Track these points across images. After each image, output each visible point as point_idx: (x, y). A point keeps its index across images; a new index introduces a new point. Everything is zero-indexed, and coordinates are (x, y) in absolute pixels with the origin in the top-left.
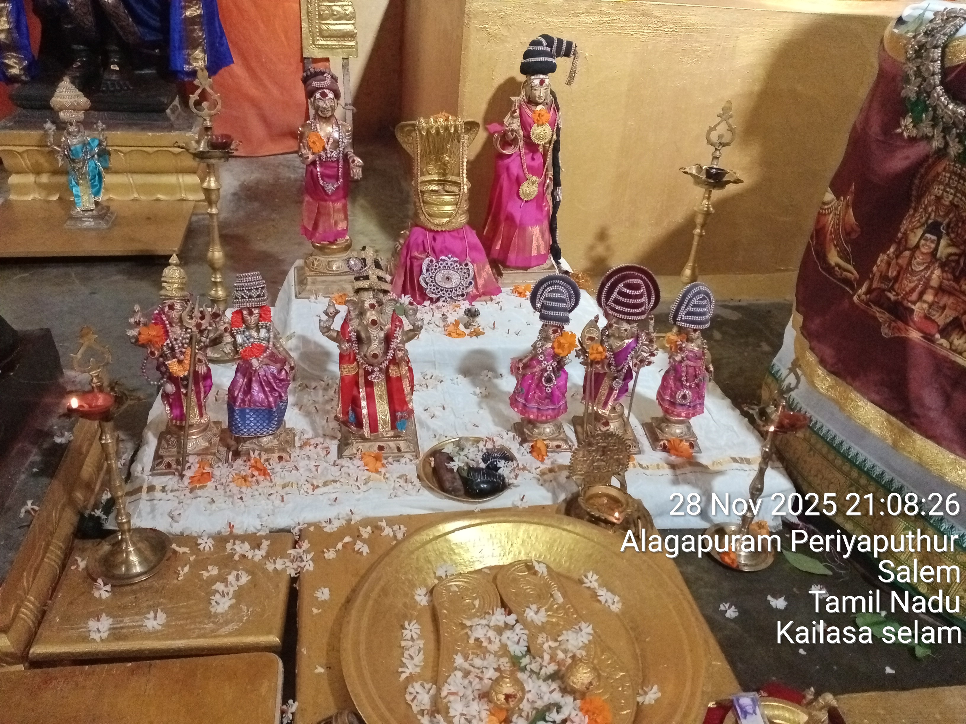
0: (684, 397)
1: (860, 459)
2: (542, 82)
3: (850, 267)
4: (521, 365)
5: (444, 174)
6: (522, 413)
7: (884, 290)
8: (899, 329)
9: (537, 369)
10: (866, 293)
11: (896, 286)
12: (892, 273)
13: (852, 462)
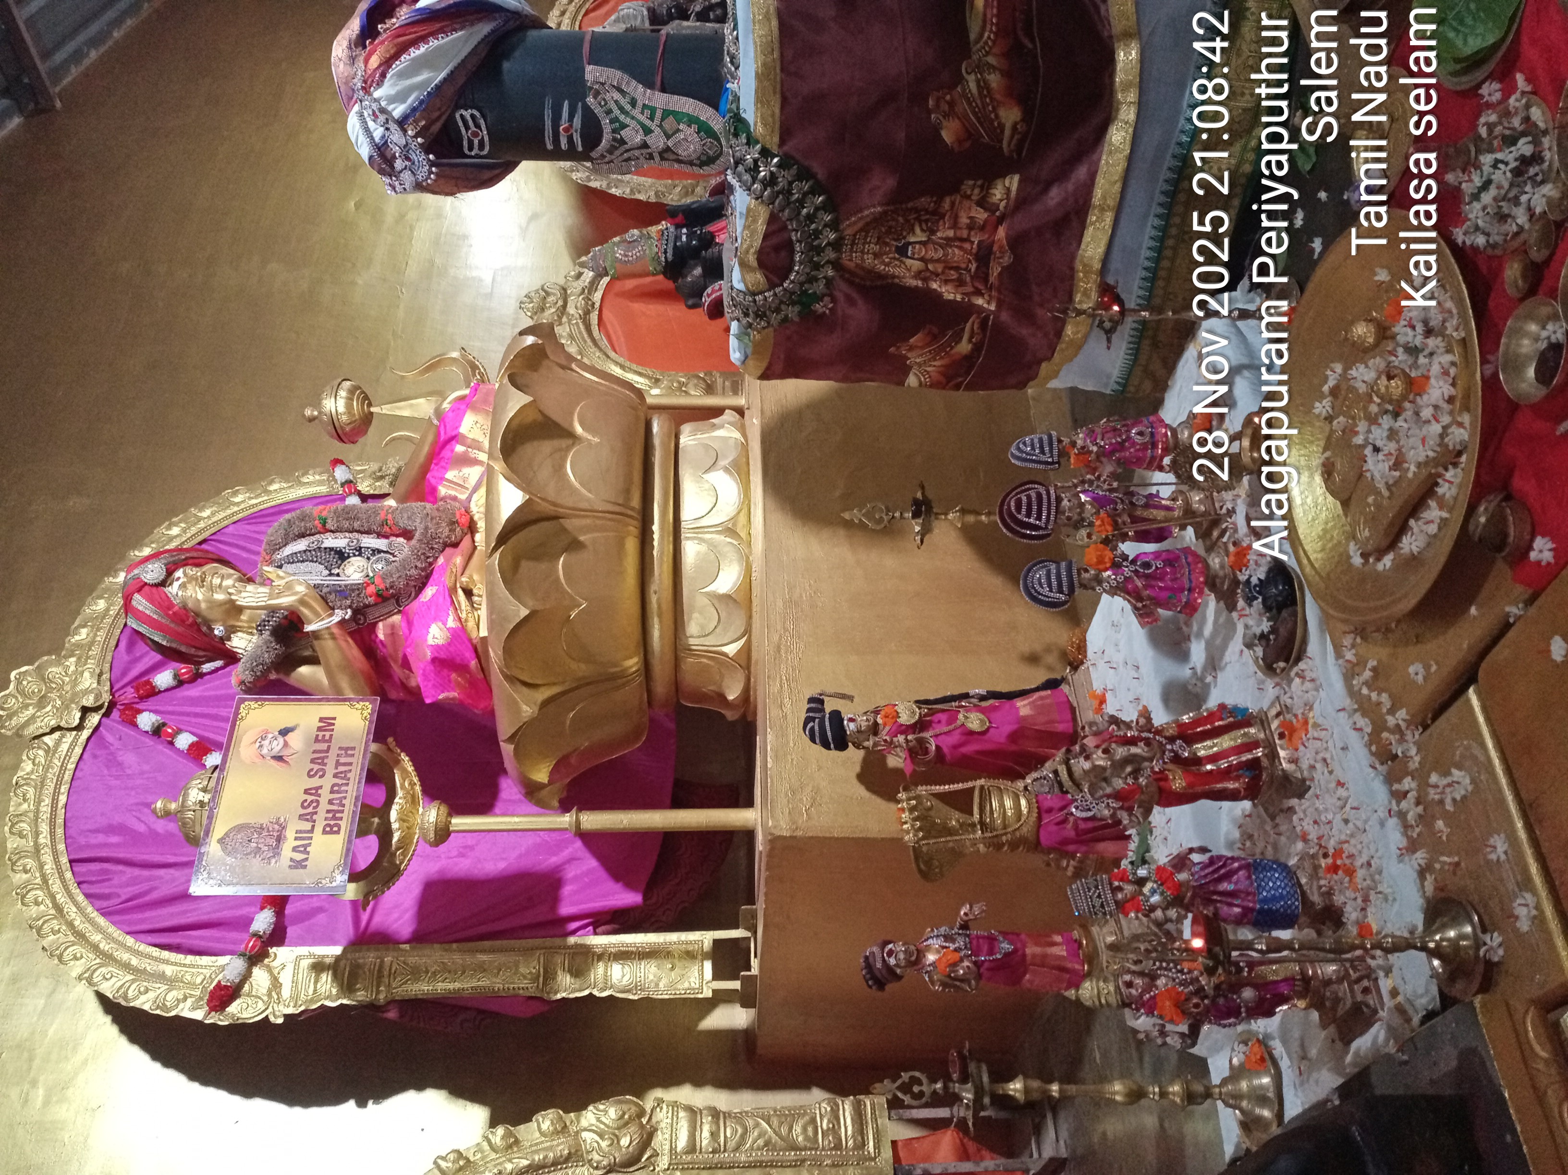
0: (1140, 433)
1: (1153, 244)
2: (851, 720)
3: (968, 325)
4: (1140, 605)
5: (973, 825)
6: (1201, 593)
7: (972, 277)
8: (1001, 247)
9: (1139, 583)
10: (982, 295)
11: (963, 266)
12: (954, 275)
13: (1159, 250)
